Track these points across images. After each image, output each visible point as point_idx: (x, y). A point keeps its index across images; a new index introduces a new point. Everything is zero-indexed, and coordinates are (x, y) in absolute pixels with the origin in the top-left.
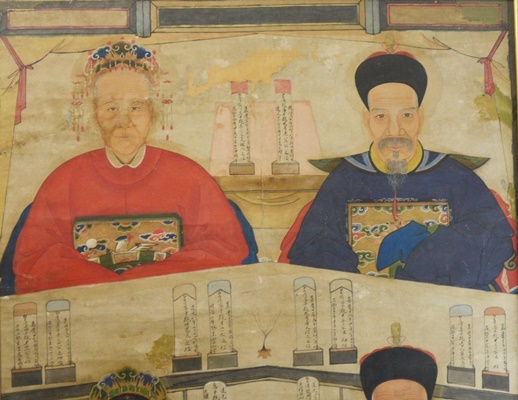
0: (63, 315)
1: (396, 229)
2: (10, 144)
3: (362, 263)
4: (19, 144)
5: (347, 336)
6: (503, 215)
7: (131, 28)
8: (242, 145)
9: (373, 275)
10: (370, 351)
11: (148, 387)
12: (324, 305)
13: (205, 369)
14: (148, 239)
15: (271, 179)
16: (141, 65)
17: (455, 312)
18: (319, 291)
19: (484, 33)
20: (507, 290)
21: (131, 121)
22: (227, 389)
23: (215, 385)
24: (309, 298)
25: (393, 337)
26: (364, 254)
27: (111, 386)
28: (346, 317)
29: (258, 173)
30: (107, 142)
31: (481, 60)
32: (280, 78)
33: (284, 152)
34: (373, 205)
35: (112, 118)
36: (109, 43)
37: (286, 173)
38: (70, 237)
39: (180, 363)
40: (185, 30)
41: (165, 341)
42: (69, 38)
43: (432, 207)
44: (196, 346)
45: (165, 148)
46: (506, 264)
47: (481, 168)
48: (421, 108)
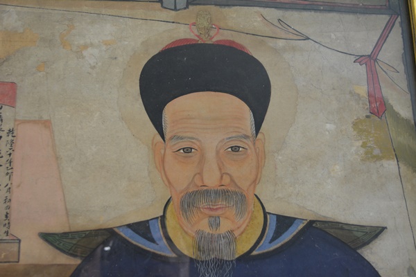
31: (360, 59)
47: (370, 245)
48: (260, 136)
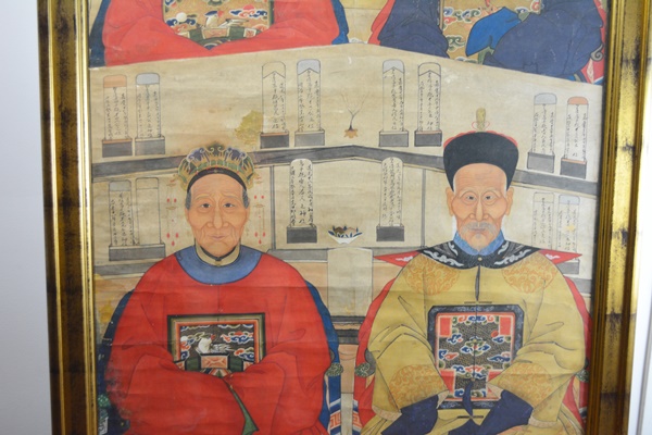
0: (152, 88)
1: (487, 14)
3: (452, 48)
5: (433, 120)
6: (595, 5)
9: (462, 60)
10: (455, 135)
11: (237, 162)
12: (412, 88)
13: (292, 146)
14: (238, 15)
17: (540, 100)
18: (407, 74)
22: (314, 167)
23: (301, 163)
24: (397, 80)
25: (478, 122)
26: (454, 39)
27: (200, 159)
28: (433, 100)
38: (160, 11)
39: (269, 140)
41: (254, 118)
44: (284, 124)
46: (593, 54)
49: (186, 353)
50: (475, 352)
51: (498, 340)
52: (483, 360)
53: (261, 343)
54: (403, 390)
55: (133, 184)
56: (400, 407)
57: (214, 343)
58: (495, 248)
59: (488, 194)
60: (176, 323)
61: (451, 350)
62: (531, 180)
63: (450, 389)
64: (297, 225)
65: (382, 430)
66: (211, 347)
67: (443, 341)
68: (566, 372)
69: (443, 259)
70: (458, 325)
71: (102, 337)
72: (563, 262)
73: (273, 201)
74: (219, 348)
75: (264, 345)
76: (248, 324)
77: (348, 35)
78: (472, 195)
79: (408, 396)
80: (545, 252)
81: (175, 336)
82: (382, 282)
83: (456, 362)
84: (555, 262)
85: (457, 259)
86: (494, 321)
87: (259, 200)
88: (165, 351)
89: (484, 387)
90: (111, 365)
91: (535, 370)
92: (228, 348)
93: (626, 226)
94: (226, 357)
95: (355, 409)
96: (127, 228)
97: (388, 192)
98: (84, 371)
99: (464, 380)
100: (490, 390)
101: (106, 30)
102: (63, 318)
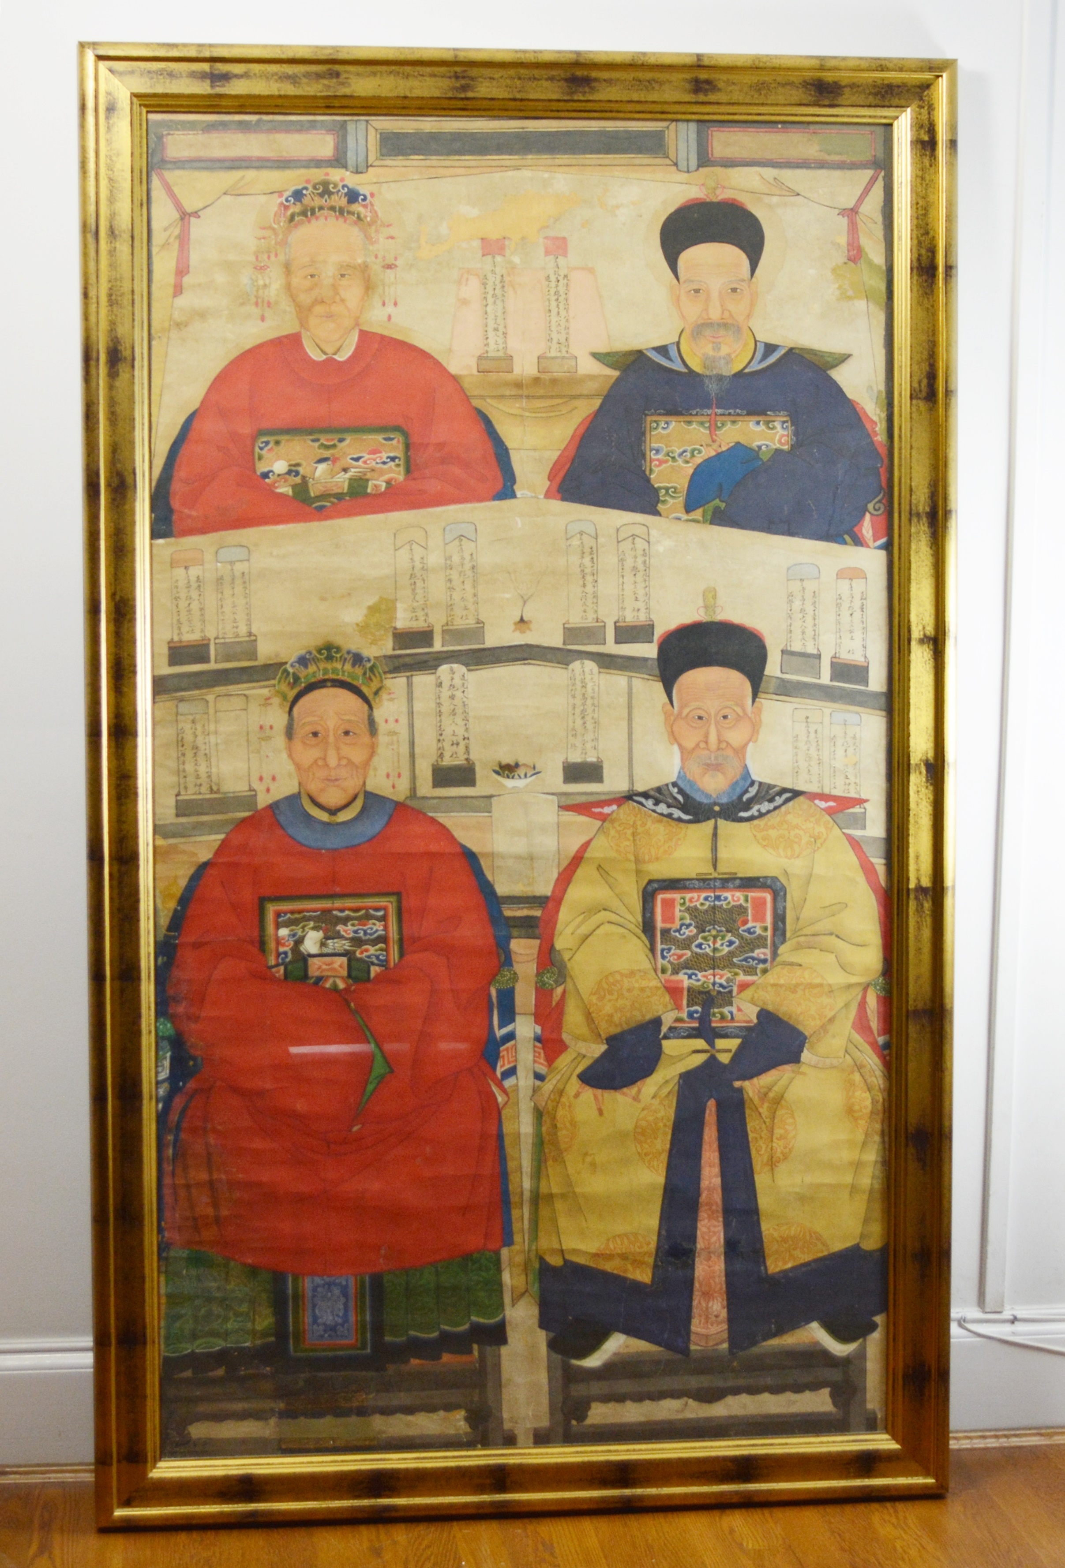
0: (239, 567)
1: (713, 453)
2: (166, 325)
3: (664, 502)
4: (179, 325)
5: (641, 605)
6: (869, 437)
7: (339, 160)
8: (496, 330)
9: (679, 519)
11: (359, 671)
12: (608, 560)
13: (438, 646)
14: (360, 463)
15: (536, 381)
16: (353, 214)
17: (795, 574)
18: (601, 540)
19: (848, 173)
20: (871, 543)
21: (337, 294)
22: (469, 675)
23: (452, 672)
24: (587, 550)
25: (706, 607)
26: (667, 489)
27: (306, 667)
28: (640, 577)
29: (517, 370)
30: (303, 323)
31: (843, 212)
32: (552, 234)
33: (555, 341)
34: (681, 418)
35: (311, 289)
36: (308, 181)
37: (558, 371)
38: (251, 459)
39: (403, 638)
40: (415, 163)
41: (383, 607)
42: (251, 174)
43: (767, 423)
44: (427, 615)
45: (386, 333)
46: (870, 506)
47: (837, 368)
48: (754, 279)
49: (286, 953)
50: (715, 950)
51: (749, 931)
52: (727, 962)
53: (396, 937)
54: (608, 1009)
55: (211, 704)
56: (604, 1036)
57: (327, 938)
58: (738, 791)
59: (725, 712)
60: (271, 909)
61: (678, 947)
62: (786, 689)
63: (679, 1007)
64: (447, 761)
65: (579, 1070)
66: (323, 944)
67: (665, 932)
68: (854, 980)
69: (662, 808)
70: (688, 909)
71: (164, 931)
72: (842, 811)
73: (411, 726)
74: (334, 945)
75: (401, 940)
76: (377, 909)
77: (515, 487)
78: (702, 713)
79: (616, 1019)
80: (813, 797)
81: (270, 928)
82: (573, 845)
83: (686, 966)
84: (830, 812)
85: (684, 808)
86: (742, 901)
87: (392, 725)
88: (255, 950)
89: (731, 1004)
90: (176, 973)
91: (807, 977)
92: (347, 945)
93: (931, 755)
94: (344, 960)
95: (538, 1039)
96: (203, 769)
97: (578, 711)
98: (139, 978)
99: (700, 993)
100: (739, 1010)
101: (177, 487)
102: (111, 899)
